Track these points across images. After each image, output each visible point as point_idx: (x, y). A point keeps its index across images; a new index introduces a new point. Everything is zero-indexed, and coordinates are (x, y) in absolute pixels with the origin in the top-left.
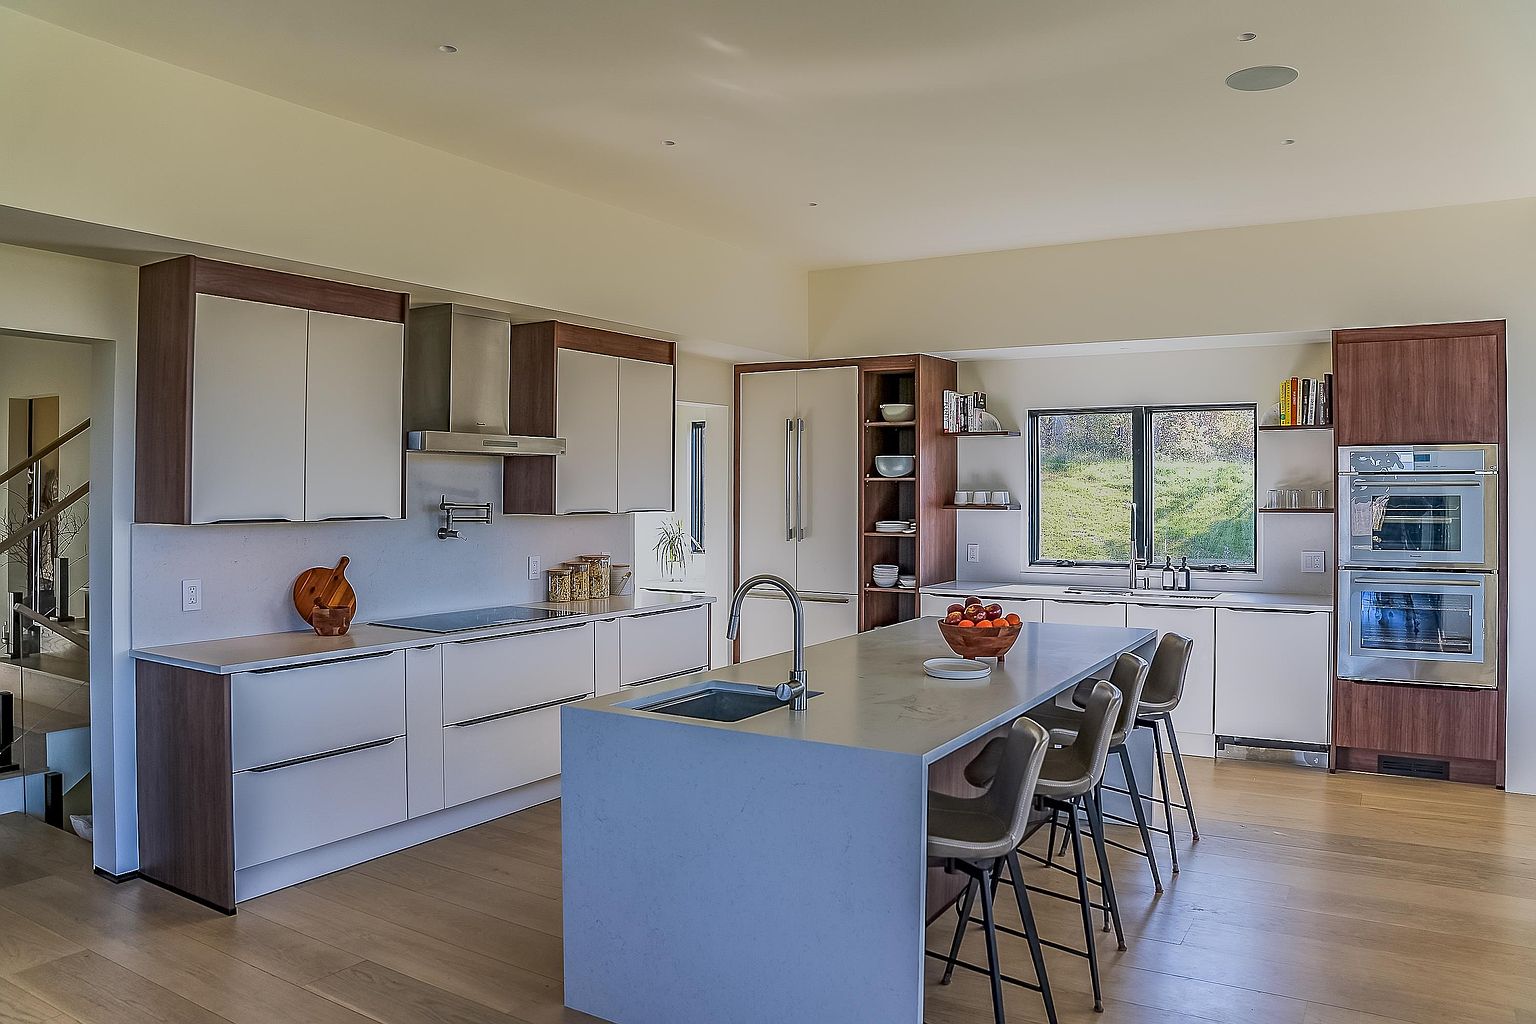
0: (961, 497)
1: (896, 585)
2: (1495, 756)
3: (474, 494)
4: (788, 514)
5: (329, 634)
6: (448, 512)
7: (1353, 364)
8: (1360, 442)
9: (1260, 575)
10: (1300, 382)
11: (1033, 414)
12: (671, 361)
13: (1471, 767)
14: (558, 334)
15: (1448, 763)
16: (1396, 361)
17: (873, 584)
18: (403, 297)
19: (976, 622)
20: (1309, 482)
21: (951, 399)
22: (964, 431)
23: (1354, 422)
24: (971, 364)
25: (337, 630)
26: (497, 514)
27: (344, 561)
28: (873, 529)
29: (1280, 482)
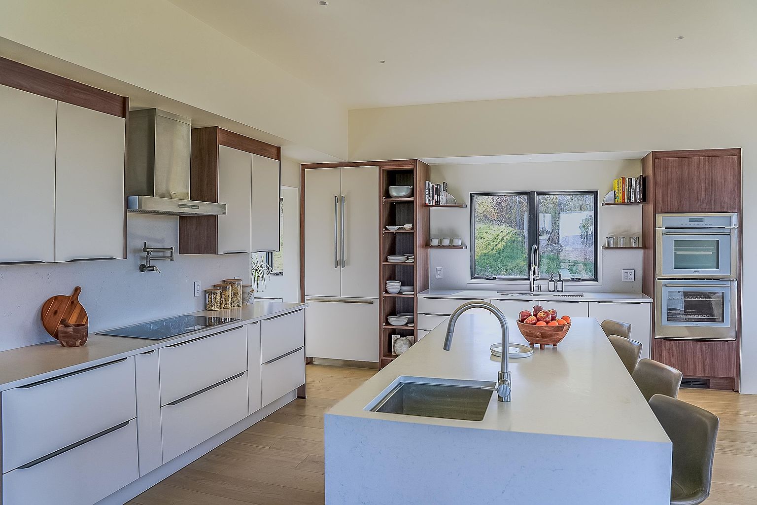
0: (435, 242)
1: (400, 293)
2: (735, 375)
3: (162, 241)
4: (336, 253)
5: (73, 345)
6: (148, 254)
7: (663, 169)
8: (667, 212)
9: (600, 283)
10: (627, 179)
11: (472, 195)
12: (278, 158)
13: (722, 381)
14: (219, 136)
15: (709, 380)
16: (686, 168)
17: (387, 292)
18: (125, 100)
19: (547, 323)
20: (626, 233)
21: (429, 185)
22: (437, 204)
23: (664, 201)
24: (437, 167)
25: (78, 342)
26: (177, 255)
27: (77, 290)
28: (386, 260)
29: (611, 233)
